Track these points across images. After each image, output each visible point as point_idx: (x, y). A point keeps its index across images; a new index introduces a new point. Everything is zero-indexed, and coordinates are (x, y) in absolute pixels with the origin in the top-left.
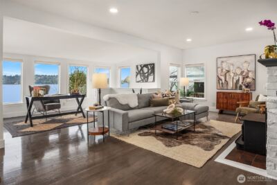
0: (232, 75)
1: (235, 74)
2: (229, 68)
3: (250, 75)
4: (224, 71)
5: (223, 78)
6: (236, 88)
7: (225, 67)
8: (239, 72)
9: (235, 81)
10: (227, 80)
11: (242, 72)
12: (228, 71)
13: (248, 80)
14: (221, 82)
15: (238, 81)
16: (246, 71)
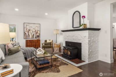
0: (31, 32)
1: (33, 32)
2: (30, 28)
3: (38, 32)
4: (28, 30)
5: (27, 33)
6: (33, 38)
7: (28, 28)
8: (34, 31)
9: (32, 34)
10: (29, 34)
11: (36, 31)
12: (30, 30)
13: (38, 34)
14: (26, 35)
15: (34, 35)
16: (37, 30)
